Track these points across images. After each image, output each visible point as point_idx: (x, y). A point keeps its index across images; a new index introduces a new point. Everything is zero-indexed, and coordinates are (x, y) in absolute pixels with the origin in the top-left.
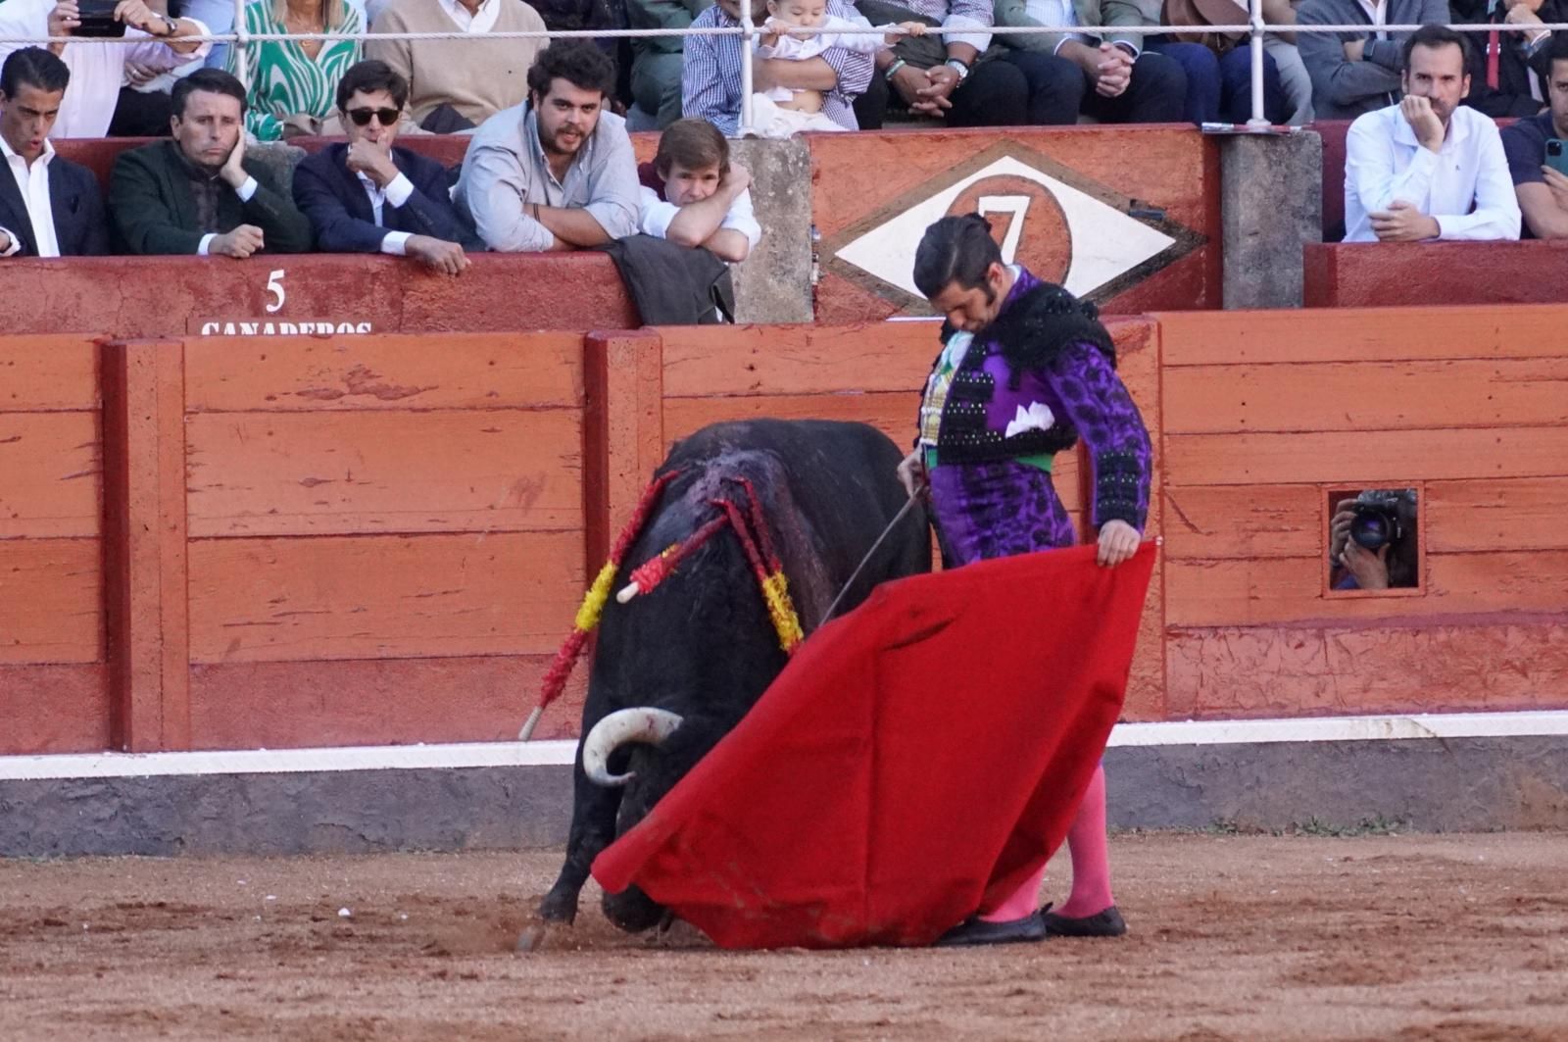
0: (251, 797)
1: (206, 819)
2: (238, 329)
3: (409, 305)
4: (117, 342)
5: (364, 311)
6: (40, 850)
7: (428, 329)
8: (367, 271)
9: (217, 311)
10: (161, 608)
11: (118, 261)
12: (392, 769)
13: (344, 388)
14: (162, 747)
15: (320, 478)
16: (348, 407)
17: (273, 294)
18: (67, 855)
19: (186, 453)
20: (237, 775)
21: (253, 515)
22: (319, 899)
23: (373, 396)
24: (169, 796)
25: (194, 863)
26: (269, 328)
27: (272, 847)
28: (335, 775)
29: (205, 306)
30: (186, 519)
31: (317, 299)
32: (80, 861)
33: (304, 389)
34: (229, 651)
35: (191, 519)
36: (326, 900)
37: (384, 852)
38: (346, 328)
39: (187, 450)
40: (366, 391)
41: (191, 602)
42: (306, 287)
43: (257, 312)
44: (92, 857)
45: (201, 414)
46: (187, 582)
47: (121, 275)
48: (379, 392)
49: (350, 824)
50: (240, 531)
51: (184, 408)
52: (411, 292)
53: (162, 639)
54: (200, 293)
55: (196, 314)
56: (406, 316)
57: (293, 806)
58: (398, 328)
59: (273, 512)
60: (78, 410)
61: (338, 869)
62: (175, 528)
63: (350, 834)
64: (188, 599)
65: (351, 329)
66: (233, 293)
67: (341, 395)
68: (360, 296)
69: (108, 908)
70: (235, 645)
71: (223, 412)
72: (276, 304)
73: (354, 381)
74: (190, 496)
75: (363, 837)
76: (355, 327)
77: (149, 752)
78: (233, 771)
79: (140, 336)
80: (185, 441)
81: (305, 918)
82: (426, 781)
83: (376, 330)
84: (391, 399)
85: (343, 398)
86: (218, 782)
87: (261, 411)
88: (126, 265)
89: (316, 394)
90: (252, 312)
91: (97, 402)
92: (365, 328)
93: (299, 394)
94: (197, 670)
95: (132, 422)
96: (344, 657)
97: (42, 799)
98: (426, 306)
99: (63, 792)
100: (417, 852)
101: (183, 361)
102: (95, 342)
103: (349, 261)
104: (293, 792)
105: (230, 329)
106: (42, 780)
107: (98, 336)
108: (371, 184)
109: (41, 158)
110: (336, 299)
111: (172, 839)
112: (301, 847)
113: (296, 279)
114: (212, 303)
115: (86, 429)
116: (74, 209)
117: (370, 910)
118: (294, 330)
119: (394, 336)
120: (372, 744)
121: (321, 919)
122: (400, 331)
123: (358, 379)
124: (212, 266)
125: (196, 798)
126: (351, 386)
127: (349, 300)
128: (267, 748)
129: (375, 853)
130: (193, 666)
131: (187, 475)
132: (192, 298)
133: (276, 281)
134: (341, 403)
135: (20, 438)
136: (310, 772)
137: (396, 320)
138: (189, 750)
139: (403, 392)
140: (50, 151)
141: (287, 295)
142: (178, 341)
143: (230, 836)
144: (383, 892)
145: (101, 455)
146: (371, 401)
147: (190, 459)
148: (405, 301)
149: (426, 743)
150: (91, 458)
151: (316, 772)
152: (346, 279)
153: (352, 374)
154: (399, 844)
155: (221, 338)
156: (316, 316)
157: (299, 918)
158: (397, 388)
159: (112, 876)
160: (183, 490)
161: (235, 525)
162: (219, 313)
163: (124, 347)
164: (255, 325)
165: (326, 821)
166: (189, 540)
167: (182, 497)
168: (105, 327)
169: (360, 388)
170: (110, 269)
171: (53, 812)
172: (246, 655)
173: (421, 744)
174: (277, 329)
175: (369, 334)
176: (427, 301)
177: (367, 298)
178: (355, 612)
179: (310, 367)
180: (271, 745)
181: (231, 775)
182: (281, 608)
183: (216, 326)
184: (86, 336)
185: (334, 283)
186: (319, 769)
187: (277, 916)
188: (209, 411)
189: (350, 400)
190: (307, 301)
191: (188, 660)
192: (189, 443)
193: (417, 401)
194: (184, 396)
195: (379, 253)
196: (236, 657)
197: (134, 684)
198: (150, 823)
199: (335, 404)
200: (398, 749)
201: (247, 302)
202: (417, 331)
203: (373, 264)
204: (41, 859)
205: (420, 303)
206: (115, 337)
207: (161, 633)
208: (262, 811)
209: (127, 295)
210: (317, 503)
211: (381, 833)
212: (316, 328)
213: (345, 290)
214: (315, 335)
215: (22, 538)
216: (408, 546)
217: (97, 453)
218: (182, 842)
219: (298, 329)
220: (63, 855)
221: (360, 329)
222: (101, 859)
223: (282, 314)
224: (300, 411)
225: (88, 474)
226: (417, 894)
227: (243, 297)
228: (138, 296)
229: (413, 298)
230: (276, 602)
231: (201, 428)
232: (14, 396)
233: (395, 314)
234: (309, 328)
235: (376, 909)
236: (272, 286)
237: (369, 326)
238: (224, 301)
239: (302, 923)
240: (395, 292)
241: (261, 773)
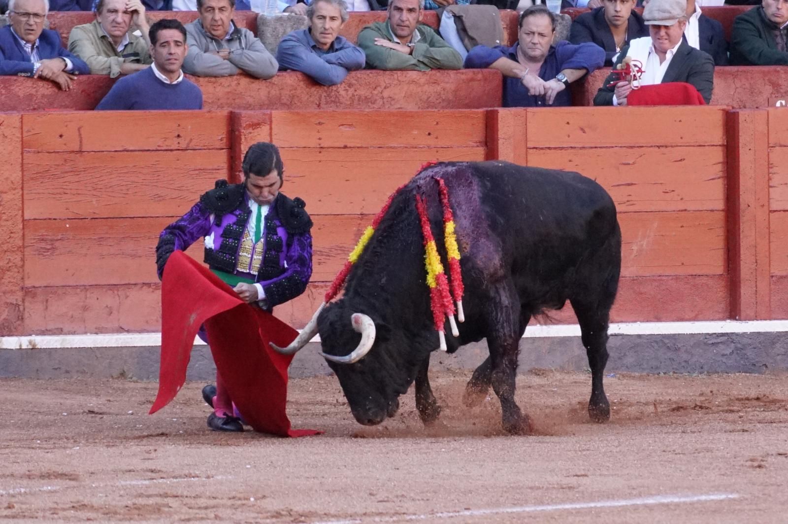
1: (778, 355)
4: (734, 110)
6: (694, 370)
9: (784, 94)
10: (755, 247)
14: (756, 318)
18: (708, 372)
19: (769, 168)
24: (760, 343)
25: (773, 377)
29: (778, 92)
30: (769, 201)
32: (715, 376)
35: (771, 201)
39: (770, 166)
41: (771, 244)
44: (721, 374)
45: (777, 148)
46: (770, 233)
47: (735, 76)
51: (768, 144)
53: (756, 262)
54: (775, 85)
55: (774, 96)
60: (713, 145)
62: (763, 205)
64: (770, 242)
69: (731, 400)
74: (771, 189)
77: (749, 320)
79: (745, 107)
80: (769, 161)
86: (784, 336)
88: (738, 71)
91: (724, 141)
94: (774, 279)
95: (741, 151)
97: (695, 344)
99: (706, 340)
101: (768, 120)
102: (723, 110)
106: (695, 334)
107: (725, 107)
109: (694, 15)
111: (761, 365)
114: (782, 91)
115: (718, 155)
116: (711, 42)
124: (782, 71)
125: (773, 344)
130: (772, 276)
131: (770, 179)
132: (771, 87)
135: (684, 159)
138: (770, 319)
140: (699, 12)
142: (765, 110)
145: (726, 168)
147: (771, 170)
150: (721, 170)
155: (786, 108)
159: (731, 384)
160: (767, 186)
162: (785, 96)
163: (738, 112)
166: (771, 212)
167: (767, 190)
168: (727, 102)
170: (730, 73)
171: (701, 351)
183: (784, 102)
184: (719, 107)
188: (781, 146)
191: (770, 273)
192: (771, 163)
194: (768, 138)
197: (742, 285)
198: (750, 357)
204: (695, 375)
206: (733, 108)
207: (756, 260)
209: (738, 86)
215: (685, 210)
217: (724, 167)
218: (766, 367)
220: (706, 373)
222: (725, 375)
225: (719, 178)
228: (744, 87)
231: (777, 155)
232: (682, 138)
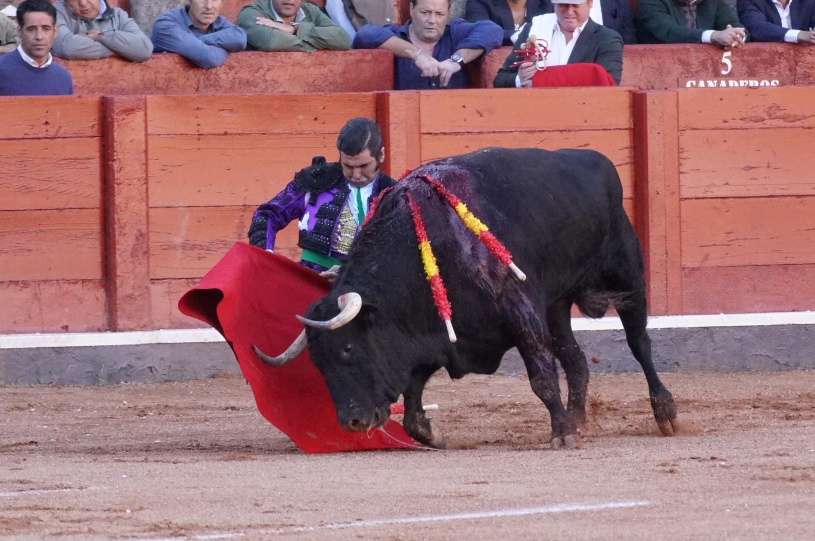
0: (716, 340)
1: (691, 352)
2: (706, 84)
3: (800, 70)
4: (642, 92)
5: (774, 74)
6: (601, 369)
7: (810, 83)
8: (777, 52)
9: (695, 74)
10: (666, 237)
11: (641, 47)
12: (793, 324)
13: (767, 117)
14: (666, 313)
15: (752, 166)
16: (768, 126)
17: (725, 65)
18: (616, 371)
19: (679, 152)
20: (707, 328)
21: (715, 186)
22: (756, 396)
23: (781, 120)
24: (671, 340)
25: (685, 376)
26: (723, 84)
27: (728, 368)
28: (763, 328)
29: (688, 72)
30: (679, 188)
31: (748, 67)
32: (623, 375)
33: (744, 116)
34: (703, 261)
35: (682, 188)
36: (760, 397)
37: (788, 370)
38: (765, 83)
39: (680, 150)
40: (779, 118)
41: (682, 233)
42: (743, 61)
43: (717, 75)
44: (629, 373)
45: (687, 131)
46: (680, 222)
47: (642, 55)
48: (784, 118)
49: (771, 355)
50: (710, 195)
51: (678, 127)
52: (801, 63)
53: (667, 253)
54: (685, 64)
55: (683, 76)
56: (798, 76)
57: (740, 344)
58: (794, 83)
59: (727, 184)
60: (620, 129)
61: (764, 379)
62: (674, 193)
63: (770, 360)
64: (681, 232)
65: (768, 84)
66: (703, 64)
67: (764, 120)
68: (772, 65)
69: (641, 400)
70: (706, 257)
71: (699, 129)
72: (727, 70)
73: (771, 112)
74: (682, 176)
75: (777, 362)
76: (770, 83)
77: (659, 315)
78: (705, 326)
79: (653, 88)
80: (679, 146)
81: (749, 406)
82: (811, 331)
83: (782, 84)
84: (792, 122)
85: (765, 122)
86: (697, 332)
87: (720, 129)
88: (645, 49)
89: (751, 119)
90: (713, 75)
91: (631, 124)
92: (775, 83)
93: (741, 119)
94: (686, 271)
95: (649, 136)
96: (766, 264)
97: (602, 340)
98: (808, 71)
99: (613, 337)
100: (807, 370)
101: (678, 102)
102: (630, 91)
103: (766, 46)
104: (739, 337)
105: (702, 84)
106: (602, 331)
107: (631, 88)
108: (780, 5)
110: (760, 68)
111: (673, 362)
112: (743, 367)
113: (737, 56)
114: (692, 70)
115: (624, 139)
116: (615, 17)
117: (784, 402)
118: (736, 84)
119: (792, 87)
120: (782, 311)
121: (758, 407)
122: (794, 84)
123: (773, 111)
124: (692, 49)
125: (685, 340)
126: (770, 115)
127: (767, 68)
128: (725, 313)
129: (784, 370)
130: (684, 268)
131: (680, 165)
132: (681, 67)
133: (726, 57)
134: (764, 124)
135: (589, 144)
136: (748, 326)
137: (793, 78)
138: (682, 314)
139: (798, 118)
141: (733, 65)
142: (674, 91)
143: (704, 361)
144: (790, 392)
145: (633, 154)
146: (780, 123)
147: (683, 155)
148: (797, 68)
149: (811, 311)
150: (628, 155)
151: (751, 326)
152: (765, 56)
153: (770, 108)
154: (797, 365)
155: (697, 89)
156: (749, 76)
157: (746, 406)
158: (795, 116)
159: (641, 383)
160: (677, 173)
161: (706, 191)
162: (696, 75)
163: (646, 94)
164: (716, 82)
165: (756, 353)
166: (681, 199)
167: (678, 176)
168: (633, 83)
169: (774, 116)
170: (636, 52)
171: (608, 348)
172: (712, 263)
173: (809, 311)
174: (727, 84)
175: (778, 86)
176: (809, 68)
177: (777, 67)
178: (772, 238)
179: (747, 105)
180: (726, 312)
181: (704, 328)
182: (732, 237)
183: (694, 83)
184: (625, 88)
185: (759, 58)
186: (753, 325)
187: (733, 405)
188: (692, 129)
189: (768, 123)
190: (744, 68)
191: (681, 265)
192: (681, 147)
193: (806, 123)
194: (678, 121)
195: (784, 42)
196: (707, 264)
197: (651, 278)
198: (661, 354)
199: (760, 125)
200: (796, 313)
201: (711, 69)
202: (803, 84)
203: (780, 48)
204: (602, 374)
205: (805, 69)
206: (640, 89)
207: (666, 251)
208: (722, 347)
209: (646, 65)
210: (751, 179)
211: (787, 359)
212: (749, 83)
213: (765, 62)
214: (749, 87)
216: (801, 202)
217: (631, 152)
218: (678, 365)
219: (739, 83)
220: (614, 372)
221: (773, 84)
222: (634, 374)
223: (731, 75)
224: (742, 129)
225: (626, 164)
226: (809, 393)
227: (709, 66)
228: (652, 66)
229: (802, 66)
230: (729, 233)
231: (687, 138)
232: (585, 121)
233: (792, 76)
234: (745, 83)
235: (787, 402)
236: (725, 60)
237: (777, 82)
238: (699, 69)
239: (747, 409)
240: (792, 63)
241: (721, 327)
